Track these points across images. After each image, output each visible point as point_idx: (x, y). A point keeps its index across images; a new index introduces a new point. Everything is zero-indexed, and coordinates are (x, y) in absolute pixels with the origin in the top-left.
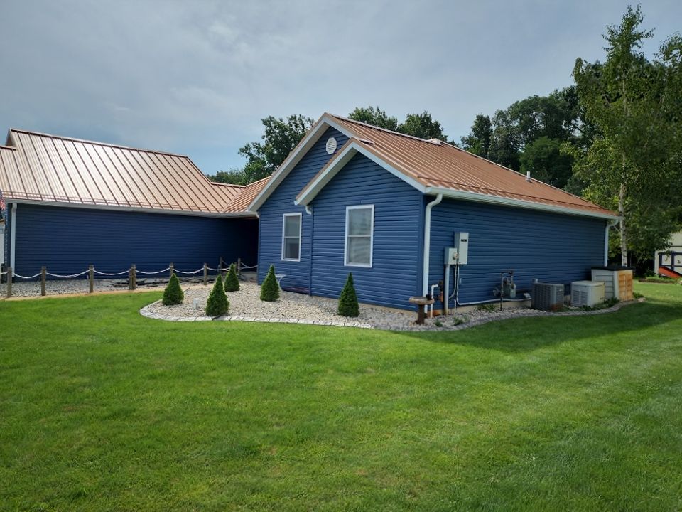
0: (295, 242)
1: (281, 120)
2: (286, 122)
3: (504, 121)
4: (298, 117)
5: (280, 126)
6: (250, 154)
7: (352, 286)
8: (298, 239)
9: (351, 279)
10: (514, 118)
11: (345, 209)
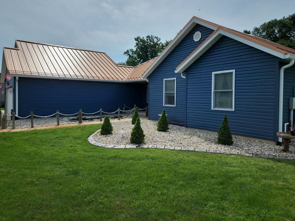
0: (172, 95)
1: (143, 38)
2: (145, 39)
3: (258, 33)
4: (150, 36)
5: (143, 41)
6: (129, 55)
7: (227, 124)
8: (174, 93)
9: (226, 119)
10: (264, 31)
11: (212, 74)
